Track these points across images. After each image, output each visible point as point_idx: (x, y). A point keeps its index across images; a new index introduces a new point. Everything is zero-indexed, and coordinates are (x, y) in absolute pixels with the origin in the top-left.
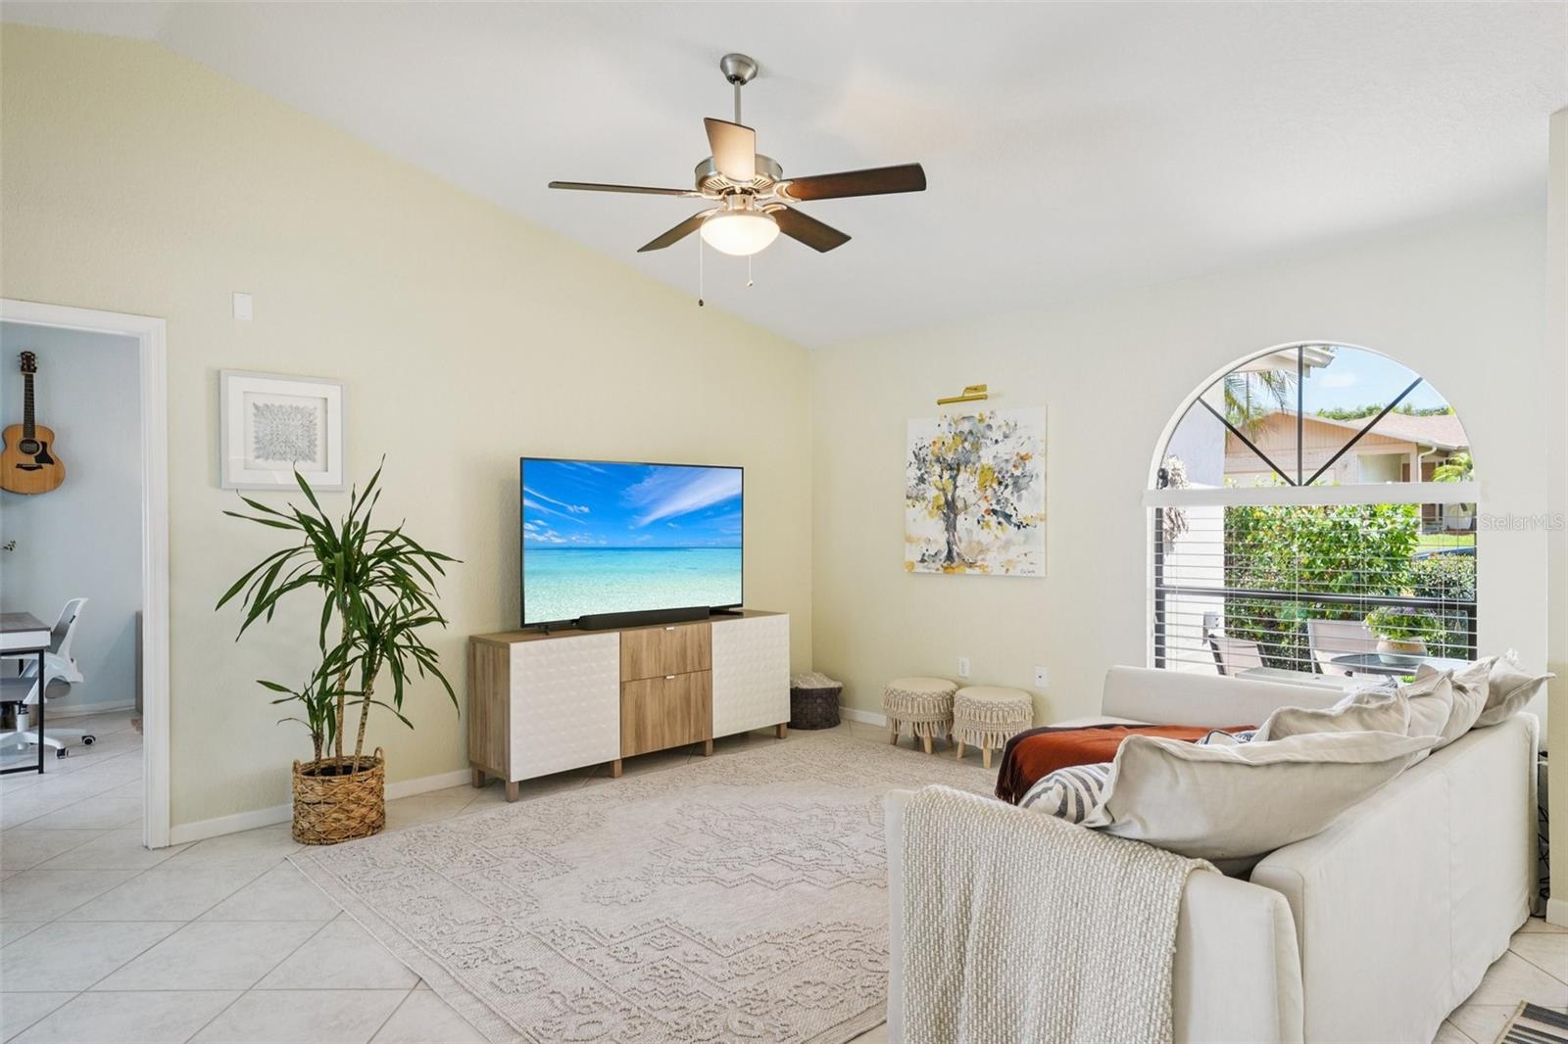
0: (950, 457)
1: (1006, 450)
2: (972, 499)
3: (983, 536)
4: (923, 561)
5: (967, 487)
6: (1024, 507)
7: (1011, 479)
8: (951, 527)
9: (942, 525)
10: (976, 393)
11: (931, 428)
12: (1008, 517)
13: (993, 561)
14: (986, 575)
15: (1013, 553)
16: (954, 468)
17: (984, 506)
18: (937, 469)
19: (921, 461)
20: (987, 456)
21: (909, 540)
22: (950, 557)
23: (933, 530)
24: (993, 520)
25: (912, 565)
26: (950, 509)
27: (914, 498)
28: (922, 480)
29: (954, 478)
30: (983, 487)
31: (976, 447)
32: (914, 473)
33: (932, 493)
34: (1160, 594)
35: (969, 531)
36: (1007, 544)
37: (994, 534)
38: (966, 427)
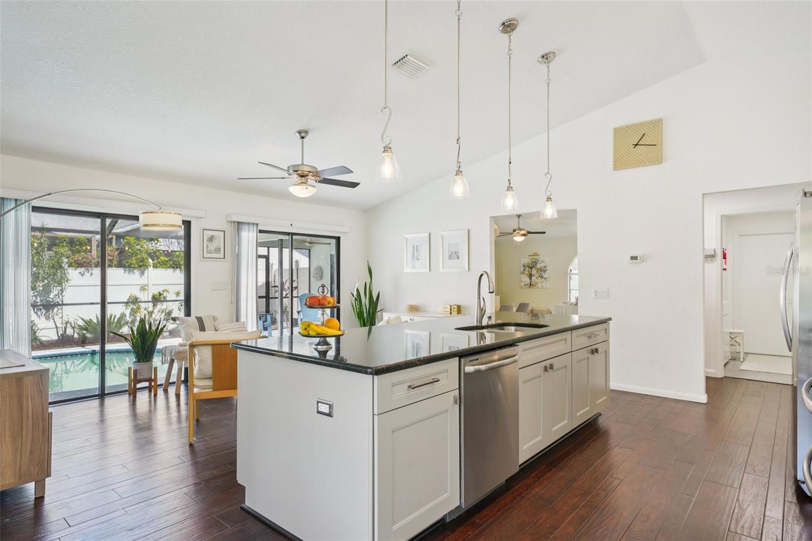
0: (530, 266)
1: (542, 265)
2: (535, 274)
3: (538, 281)
4: (525, 285)
5: (534, 271)
6: (545, 275)
7: (543, 270)
8: (531, 279)
9: (529, 279)
10: (535, 254)
11: (527, 260)
12: (543, 277)
13: (539, 285)
14: (538, 288)
15: (544, 283)
16: (531, 268)
17: (538, 275)
18: (528, 268)
19: (524, 266)
20: (538, 266)
21: (522, 281)
22: (530, 284)
23: (527, 280)
24: (539, 278)
25: (522, 286)
26: (530, 276)
27: (523, 273)
28: (524, 270)
29: (531, 270)
30: (537, 271)
31: (536, 264)
32: (522, 269)
33: (526, 272)
34: (570, 290)
35: (535, 280)
36: (543, 282)
37: (539, 280)
38: (534, 260)
